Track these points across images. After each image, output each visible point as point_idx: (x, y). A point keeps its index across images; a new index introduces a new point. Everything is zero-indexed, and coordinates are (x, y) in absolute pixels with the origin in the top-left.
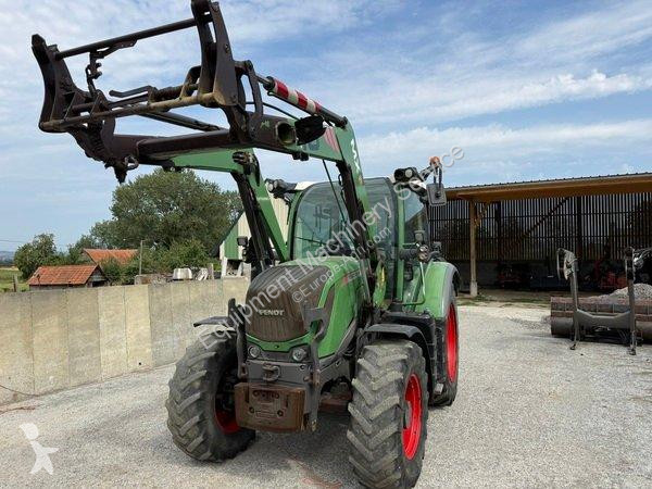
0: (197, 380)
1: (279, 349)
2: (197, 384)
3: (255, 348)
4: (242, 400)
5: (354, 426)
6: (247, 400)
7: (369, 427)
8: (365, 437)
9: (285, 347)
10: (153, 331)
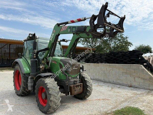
1: (75, 76)
3: (70, 77)
6: (74, 89)
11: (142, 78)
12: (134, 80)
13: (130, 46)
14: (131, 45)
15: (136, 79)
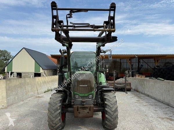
0: (59, 106)
1: (85, 96)
2: (59, 108)
3: (77, 96)
4: (76, 110)
5: (108, 113)
6: (78, 110)
7: (112, 113)
8: (111, 116)
9: (86, 95)
10: (7, 94)
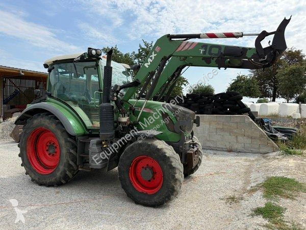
6: (194, 157)
11: (248, 137)
12: (235, 141)
13: (185, 85)
14: (185, 83)
15: (240, 138)
